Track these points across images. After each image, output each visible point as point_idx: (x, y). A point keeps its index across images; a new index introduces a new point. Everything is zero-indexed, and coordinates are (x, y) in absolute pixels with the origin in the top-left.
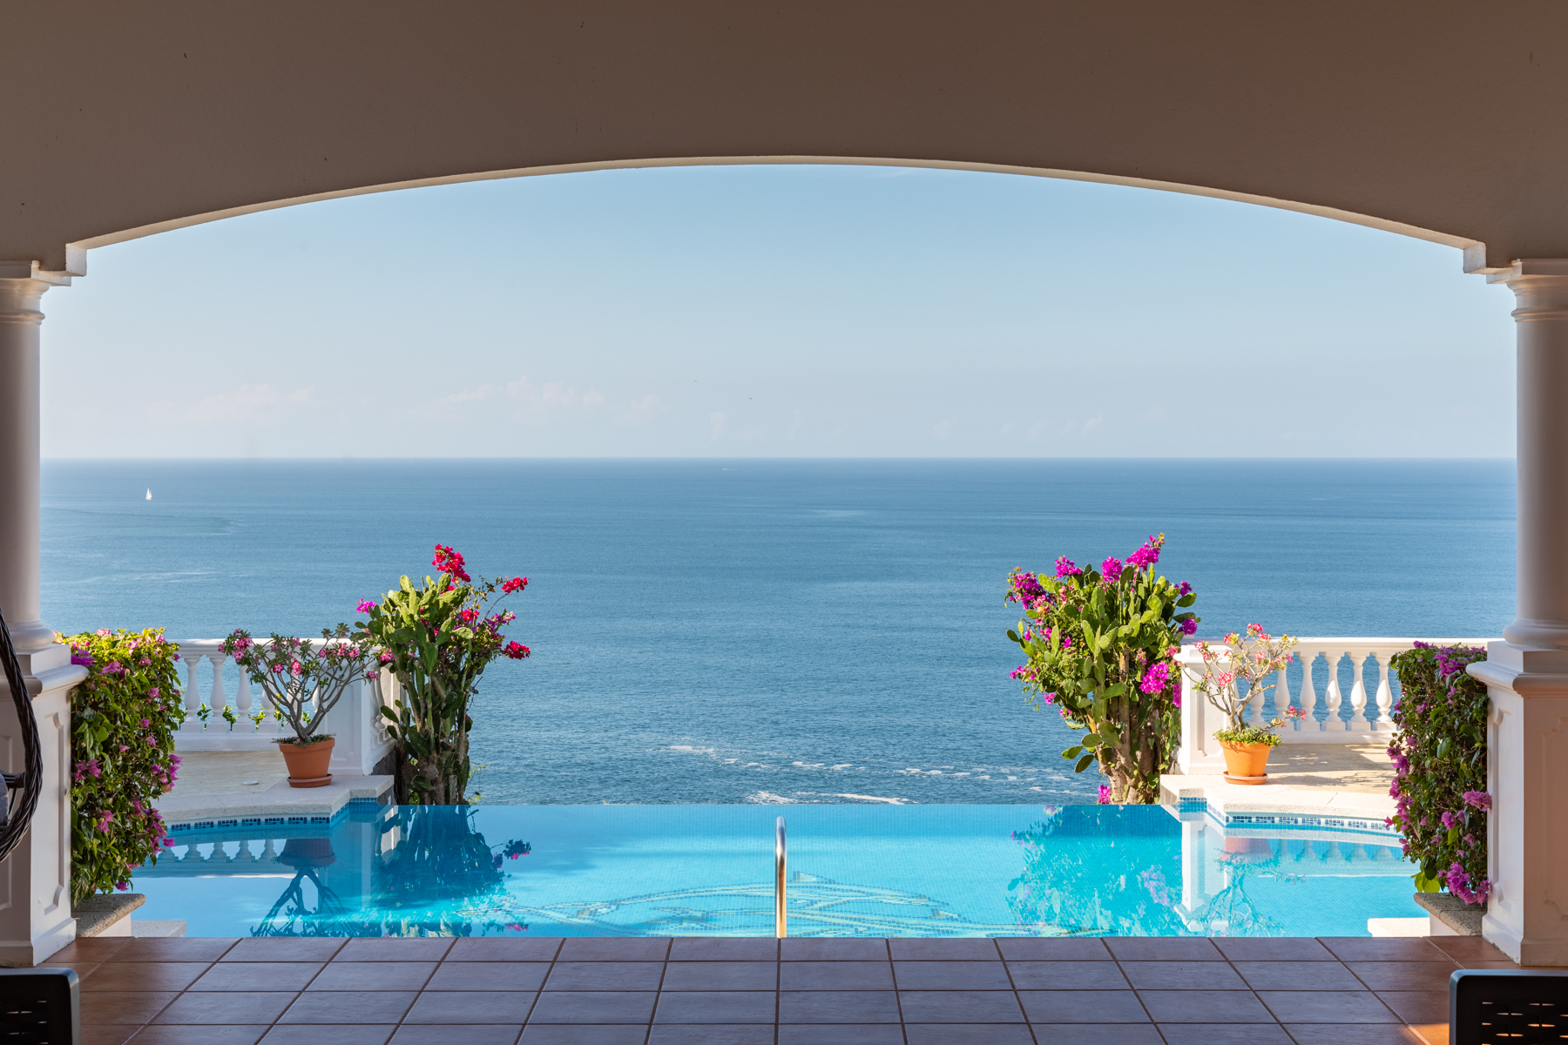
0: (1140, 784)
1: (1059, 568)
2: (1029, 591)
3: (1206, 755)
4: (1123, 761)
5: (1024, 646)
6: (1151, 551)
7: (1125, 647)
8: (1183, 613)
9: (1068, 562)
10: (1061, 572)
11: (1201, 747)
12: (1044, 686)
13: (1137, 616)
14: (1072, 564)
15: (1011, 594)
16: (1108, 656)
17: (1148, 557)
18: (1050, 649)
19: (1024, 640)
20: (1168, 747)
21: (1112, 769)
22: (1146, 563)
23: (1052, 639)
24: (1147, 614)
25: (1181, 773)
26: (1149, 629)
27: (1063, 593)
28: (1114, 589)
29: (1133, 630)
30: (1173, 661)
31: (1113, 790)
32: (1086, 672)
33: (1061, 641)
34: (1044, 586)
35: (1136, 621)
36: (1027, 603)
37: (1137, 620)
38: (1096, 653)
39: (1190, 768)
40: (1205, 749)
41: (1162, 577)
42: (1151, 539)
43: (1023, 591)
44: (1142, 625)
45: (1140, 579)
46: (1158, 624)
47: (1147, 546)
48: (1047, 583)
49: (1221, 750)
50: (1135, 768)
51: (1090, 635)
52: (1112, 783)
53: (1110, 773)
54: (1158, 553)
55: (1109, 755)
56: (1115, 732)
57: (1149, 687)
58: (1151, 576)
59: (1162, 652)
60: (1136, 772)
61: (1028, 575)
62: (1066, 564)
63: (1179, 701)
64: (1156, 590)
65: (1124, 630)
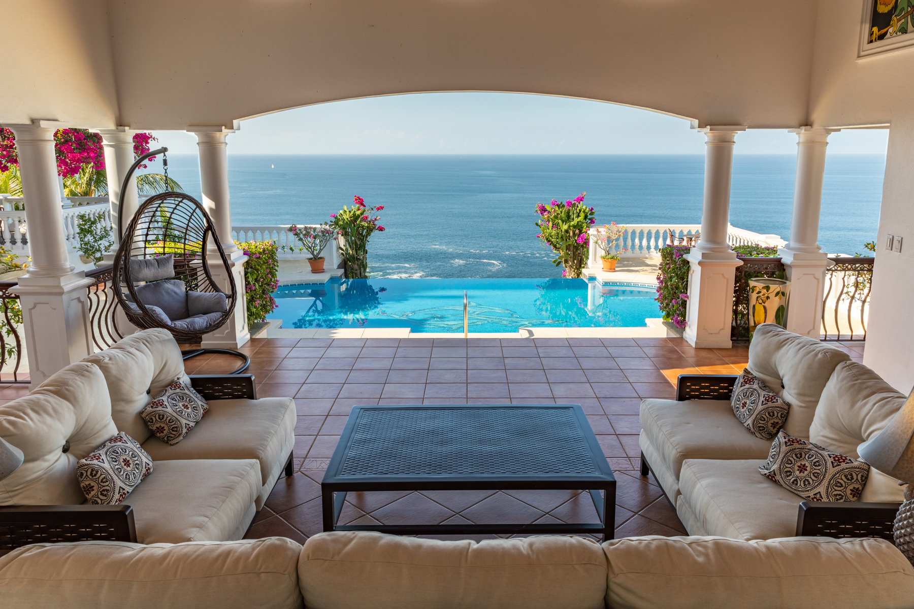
0: (576, 271)
1: (552, 203)
2: (542, 210)
3: (597, 263)
4: (571, 263)
5: (540, 228)
7: (572, 228)
8: (591, 217)
9: (555, 201)
11: (595, 260)
12: (547, 240)
13: (577, 218)
15: (536, 211)
16: (567, 231)
17: (580, 199)
18: (549, 229)
19: (541, 226)
20: (585, 260)
22: (580, 202)
23: (549, 226)
24: (580, 218)
25: (589, 268)
26: (580, 223)
27: (553, 211)
28: (569, 210)
29: (575, 223)
30: (587, 233)
31: (567, 272)
32: (560, 237)
33: (552, 226)
35: (576, 220)
36: (541, 213)
38: (563, 231)
39: (592, 267)
41: (584, 206)
42: (581, 194)
44: (578, 222)
45: (578, 207)
46: (583, 221)
47: (580, 196)
48: (548, 208)
49: (601, 261)
50: (574, 266)
51: (561, 225)
52: (567, 270)
53: (566, 267)
54: (583, 198)
55: (566, 261)
56: (568, 255)
57: (580, 241)
58: (581, 206)
59: (584, 230)
61: (542, 205)
63: (589, 245)
64: (582, 210)
65: (572, 223)
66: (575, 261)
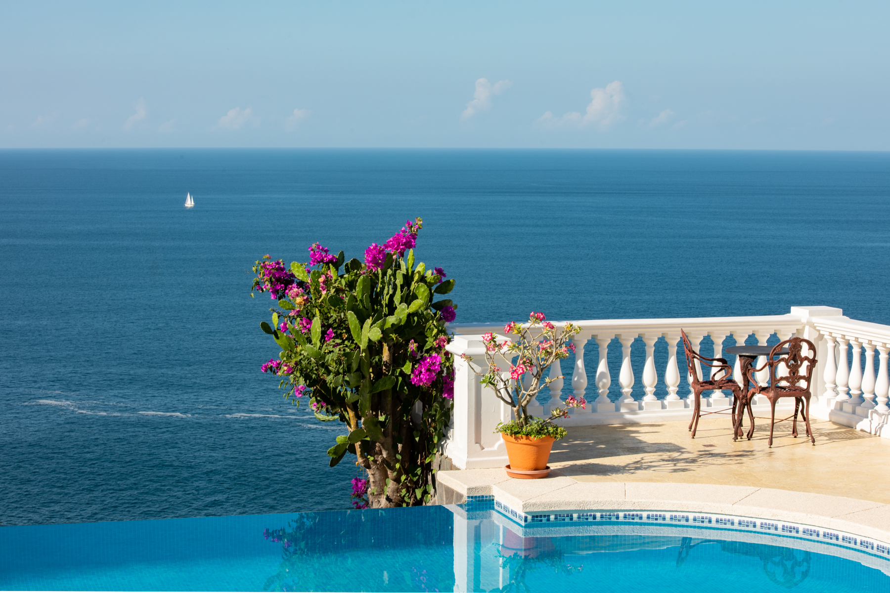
0: (403, 478)
1: (313, 255)
2: (278, 280)
3: (483, 448)
4: (385, 454)
5: (277, 338)
6: (408, 237)
7: (396, 338)
8: (441, 300)
9: (322, 249)
10: (315, 259)
11: (478, 441)
13: (404, 305)
14: (326, 251)
15: (257, 283)
16: (374, 348)
18: (309, 341)
19: (278, 332)
20: (436, 440)
21: (371, 462)
22: (404, 249)
23: (313, 331)
24: (416, 305)
25: (452, 467)
26: (416, 318)
27: (324, 282)
28: (376, 276)
29: (401, 320)
30: (443, 352)
31: (372, 484)
32: (355, 366)
33: (323, 333)
34: (296, 274)
35: (402, 311)
36: (275, 291)
38: (363, 345)
39: (468, 463)
40: (482, 443)
41: (421, 264)
42: (409, 224)
43: (273, 280)
44: (410, 316)
45: (398, 267)
46: (425, 313)
47: (404, 231)
48: (299, 271)
50: (397, 461)
51: (356, 327)
52: (371, 476)
53: (368, 466)
54: (415, 238)
55: (368, 448)
56: (379, 426)
57: (421, 380)
58: (410, 262)
59: (431, 342)
60: (398, 466)
61: (278, 263)
62: (320, 251)
63: (451, 391)
64: (416, 277)
65: (391, 320)
66: (400, 446)
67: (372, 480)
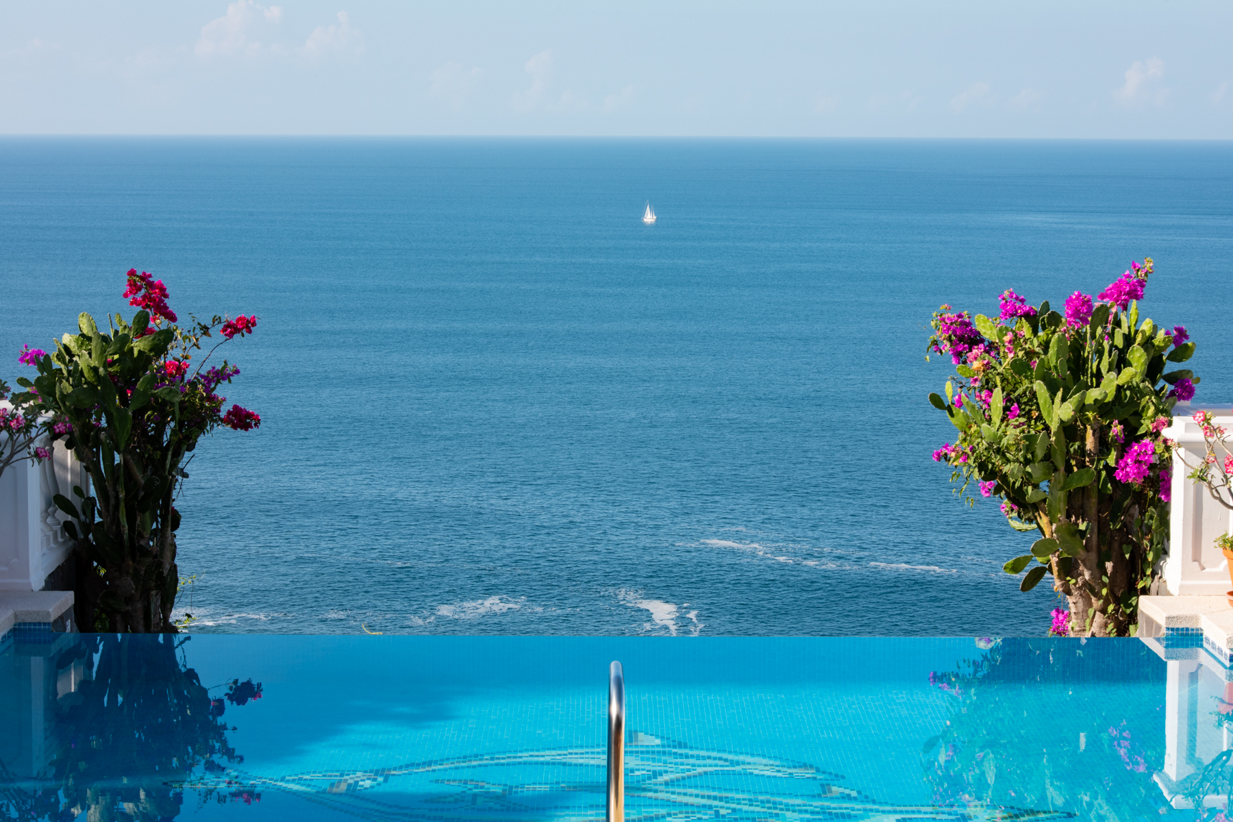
0: (1111, 608)
1: (1004, 306)
2: (961, 338)
3: (1203, 569)
4: (1087, 575)
5: (952, 415)
6: (1133, 283)
7: (1095, 417)
8: (1176, 370)
9: (1017, 298)
10: (1007, 311)
11: (1196, 558)
12: (980, 472)
13: (1113, 374)
14: (1023, 301)
15: (935, 343)
16: (1070, 431)
17: (1130, 291)
18: (989, 421)
19: (953, 408)
20: (1150, 557)
21: (1072, 587)
22: (1127, 301)
23: (993, 407)
24: (1127, 373)
25: (1168, 594)
26: (1128, 393)
27: (1010, 342)
28: (1081, 336)
29: (1106, 395)
30: (1161, 439)
31: (1073, 616)
32: (1040, 453)
33: (1006, 409)
34: (982, 331)
35: (1110, 383)
36: (958, 355)
37: (1112, 381)
38: (1054, 427)
39: (1181, 587)
40: (1203, 561)
41: (1148, 320)
42: (1135, 267)
43: (953, 338)
44: (1119, 388)
45: (1118, 323)
46: (1141, 385)
47: (1128, 276)
48: (986, 328)
49: (1225, 561)
50: (1104, 585)
51: (1045, 402)
52: (1071, 605)
53: (1069, 592)
54: (1143, 286)
55: (1068, 568)
56: (1078, 536)
57: (1127, 474)
58: (1133, 318)
59: (1147, 425)
60: (1104, 591)
61: (960, 316)
62: (1014, 300)
63: (1167, 492)
64: (1139, 338)
65: (1093, 395)
66: (1109, 565)
67: (1073, 610)
